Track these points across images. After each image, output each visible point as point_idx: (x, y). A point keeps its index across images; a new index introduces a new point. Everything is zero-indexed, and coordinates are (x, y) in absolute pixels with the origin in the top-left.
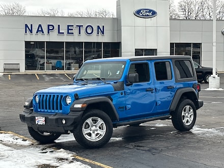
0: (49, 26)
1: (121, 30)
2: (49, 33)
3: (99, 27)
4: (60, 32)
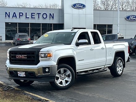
0: (20, 13)
1: (64, 16)
3: (50, 14)
4: (27, 17)
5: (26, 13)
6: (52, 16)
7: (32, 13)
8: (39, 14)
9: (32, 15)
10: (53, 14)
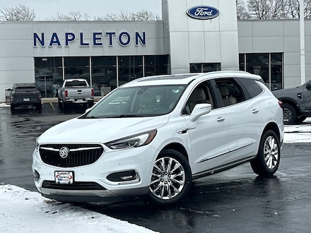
0: (67, 34)
1: (169, 37)
2: (67, 44)
3: (137, 35)
4: (84, 42)
5: (81, 34)
6: (141, 39)
7: (95, 34)
8: (110, 34)
9: (95, 39)
10: (144, 33)
